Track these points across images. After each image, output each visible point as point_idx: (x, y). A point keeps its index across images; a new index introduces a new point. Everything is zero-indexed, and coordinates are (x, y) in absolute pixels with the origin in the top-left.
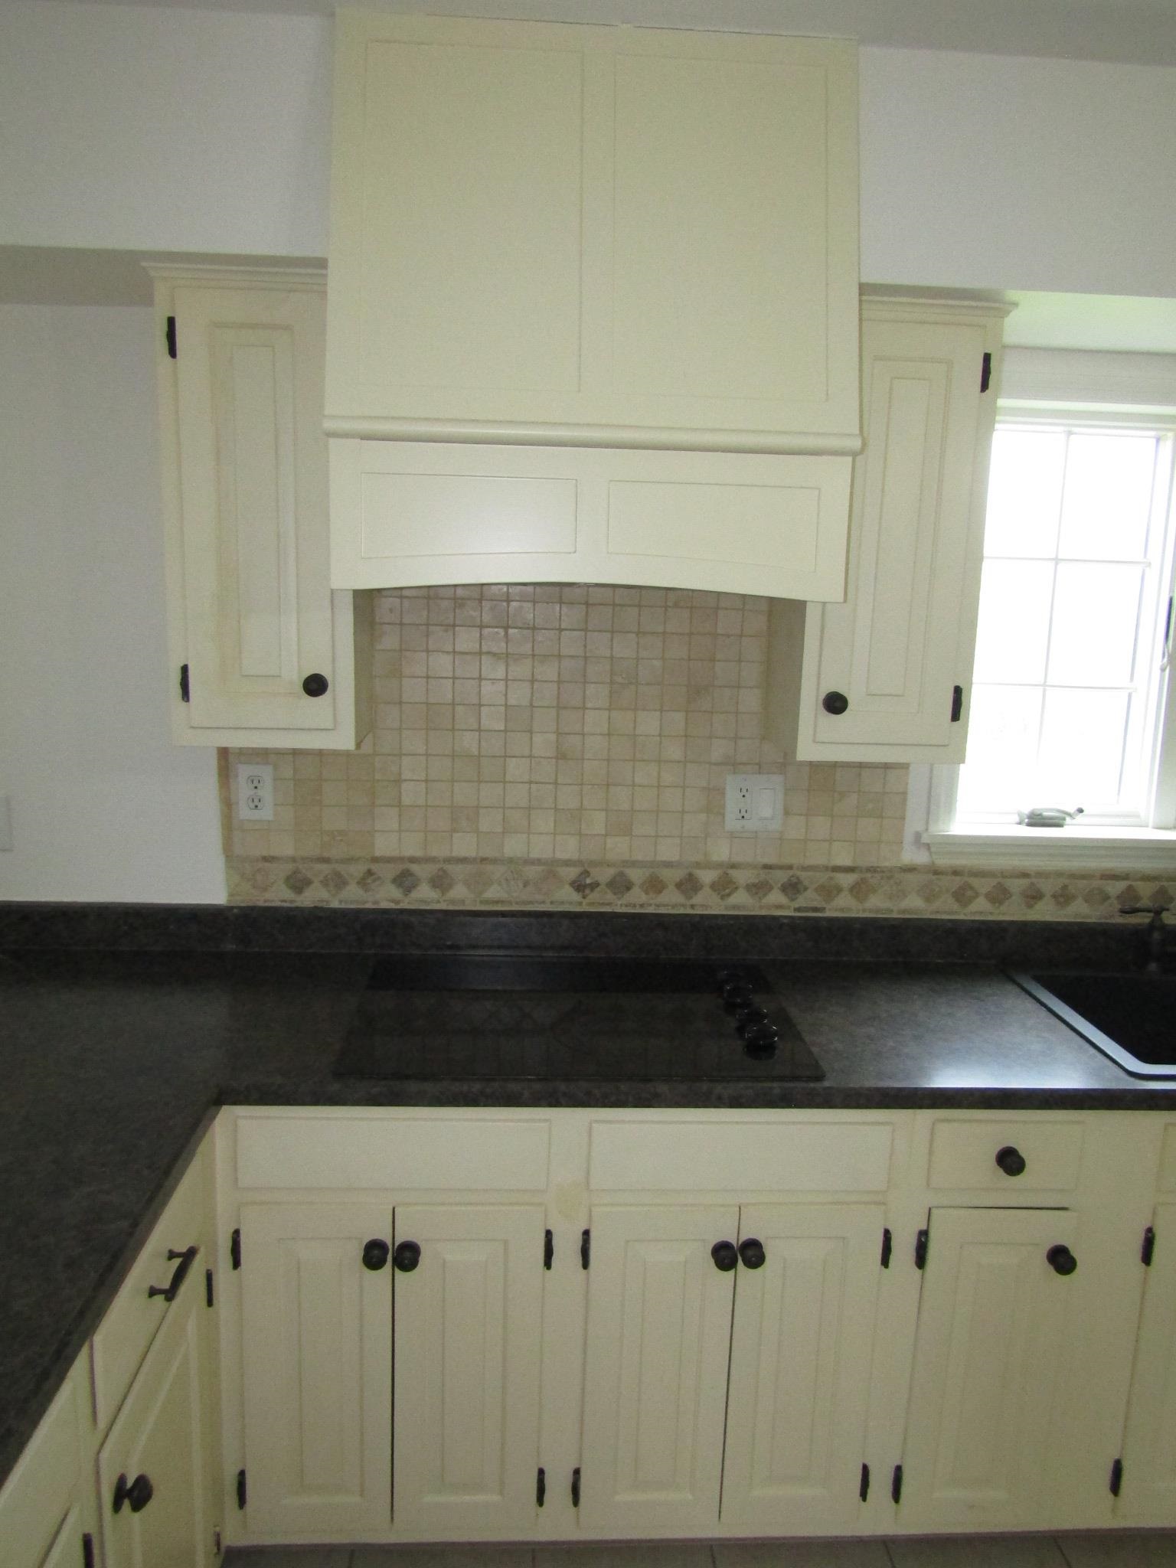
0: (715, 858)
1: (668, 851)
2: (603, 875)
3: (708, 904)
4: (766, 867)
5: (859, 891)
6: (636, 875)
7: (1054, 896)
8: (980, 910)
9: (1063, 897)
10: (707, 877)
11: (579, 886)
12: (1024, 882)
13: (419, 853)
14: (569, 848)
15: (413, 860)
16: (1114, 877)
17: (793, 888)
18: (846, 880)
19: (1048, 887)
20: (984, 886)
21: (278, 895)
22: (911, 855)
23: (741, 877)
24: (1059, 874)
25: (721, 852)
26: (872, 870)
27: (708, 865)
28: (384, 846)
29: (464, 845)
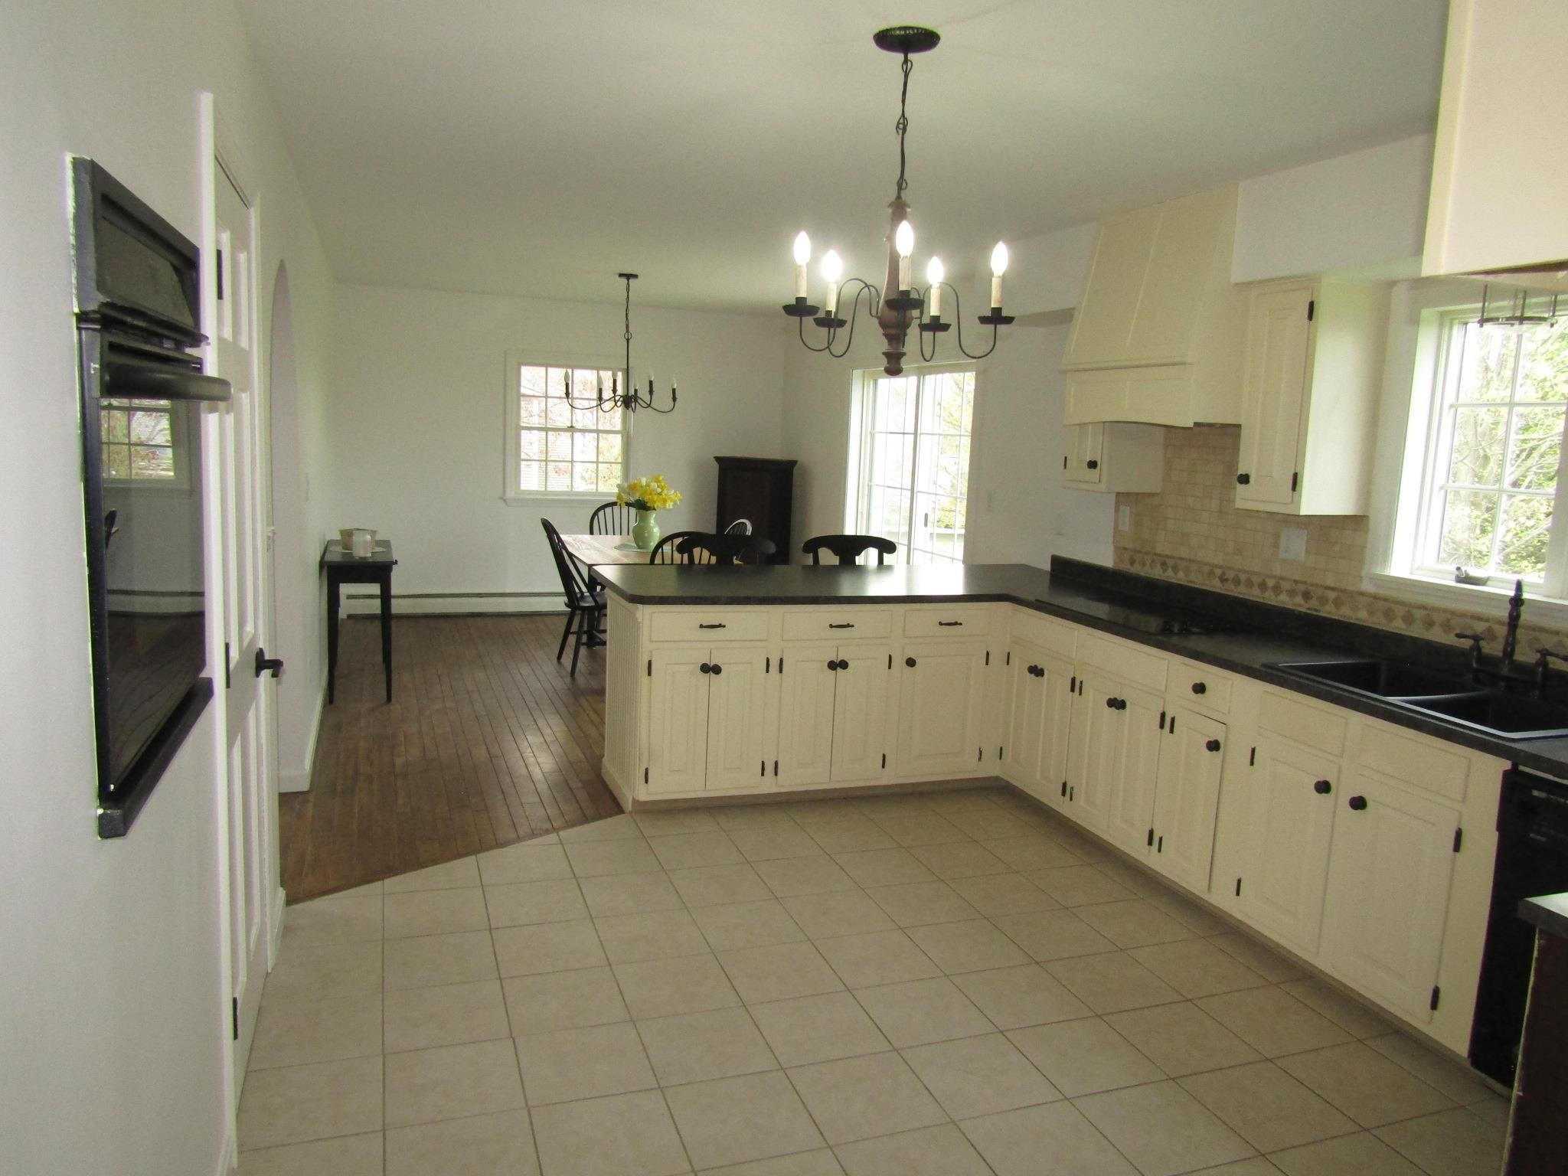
0: (1274, 573)
1: (1256, 566)
2: (1230, 575)
3: (1271, 599)
4: (1296, 581)
5: (1337, 603)
6: (1243, 577)
7: (1441, 625)
8: (1397, 626)
9: (1447, 627)
10: (1270, 583)
11: (1223, 580)
12: (1423, 613)
13: (1169, 554)
14: (1219, 560)
15: (1167, 556)
16: (1479, 618)
17: (1307, 595)
18: (1332, 595)
19: (1437, 618)
20: (1400, 611)
21: (1125, 567)
22: (1367, 587)
23: (1285, 585)
24: (1445, 611)
25: (1278, 570)
26: (1344, 591)
27: (1271, 577)
28: (1160, 549)
29: (1184, 552)
